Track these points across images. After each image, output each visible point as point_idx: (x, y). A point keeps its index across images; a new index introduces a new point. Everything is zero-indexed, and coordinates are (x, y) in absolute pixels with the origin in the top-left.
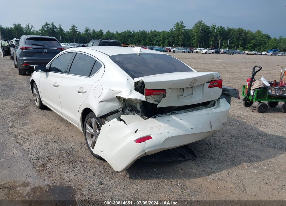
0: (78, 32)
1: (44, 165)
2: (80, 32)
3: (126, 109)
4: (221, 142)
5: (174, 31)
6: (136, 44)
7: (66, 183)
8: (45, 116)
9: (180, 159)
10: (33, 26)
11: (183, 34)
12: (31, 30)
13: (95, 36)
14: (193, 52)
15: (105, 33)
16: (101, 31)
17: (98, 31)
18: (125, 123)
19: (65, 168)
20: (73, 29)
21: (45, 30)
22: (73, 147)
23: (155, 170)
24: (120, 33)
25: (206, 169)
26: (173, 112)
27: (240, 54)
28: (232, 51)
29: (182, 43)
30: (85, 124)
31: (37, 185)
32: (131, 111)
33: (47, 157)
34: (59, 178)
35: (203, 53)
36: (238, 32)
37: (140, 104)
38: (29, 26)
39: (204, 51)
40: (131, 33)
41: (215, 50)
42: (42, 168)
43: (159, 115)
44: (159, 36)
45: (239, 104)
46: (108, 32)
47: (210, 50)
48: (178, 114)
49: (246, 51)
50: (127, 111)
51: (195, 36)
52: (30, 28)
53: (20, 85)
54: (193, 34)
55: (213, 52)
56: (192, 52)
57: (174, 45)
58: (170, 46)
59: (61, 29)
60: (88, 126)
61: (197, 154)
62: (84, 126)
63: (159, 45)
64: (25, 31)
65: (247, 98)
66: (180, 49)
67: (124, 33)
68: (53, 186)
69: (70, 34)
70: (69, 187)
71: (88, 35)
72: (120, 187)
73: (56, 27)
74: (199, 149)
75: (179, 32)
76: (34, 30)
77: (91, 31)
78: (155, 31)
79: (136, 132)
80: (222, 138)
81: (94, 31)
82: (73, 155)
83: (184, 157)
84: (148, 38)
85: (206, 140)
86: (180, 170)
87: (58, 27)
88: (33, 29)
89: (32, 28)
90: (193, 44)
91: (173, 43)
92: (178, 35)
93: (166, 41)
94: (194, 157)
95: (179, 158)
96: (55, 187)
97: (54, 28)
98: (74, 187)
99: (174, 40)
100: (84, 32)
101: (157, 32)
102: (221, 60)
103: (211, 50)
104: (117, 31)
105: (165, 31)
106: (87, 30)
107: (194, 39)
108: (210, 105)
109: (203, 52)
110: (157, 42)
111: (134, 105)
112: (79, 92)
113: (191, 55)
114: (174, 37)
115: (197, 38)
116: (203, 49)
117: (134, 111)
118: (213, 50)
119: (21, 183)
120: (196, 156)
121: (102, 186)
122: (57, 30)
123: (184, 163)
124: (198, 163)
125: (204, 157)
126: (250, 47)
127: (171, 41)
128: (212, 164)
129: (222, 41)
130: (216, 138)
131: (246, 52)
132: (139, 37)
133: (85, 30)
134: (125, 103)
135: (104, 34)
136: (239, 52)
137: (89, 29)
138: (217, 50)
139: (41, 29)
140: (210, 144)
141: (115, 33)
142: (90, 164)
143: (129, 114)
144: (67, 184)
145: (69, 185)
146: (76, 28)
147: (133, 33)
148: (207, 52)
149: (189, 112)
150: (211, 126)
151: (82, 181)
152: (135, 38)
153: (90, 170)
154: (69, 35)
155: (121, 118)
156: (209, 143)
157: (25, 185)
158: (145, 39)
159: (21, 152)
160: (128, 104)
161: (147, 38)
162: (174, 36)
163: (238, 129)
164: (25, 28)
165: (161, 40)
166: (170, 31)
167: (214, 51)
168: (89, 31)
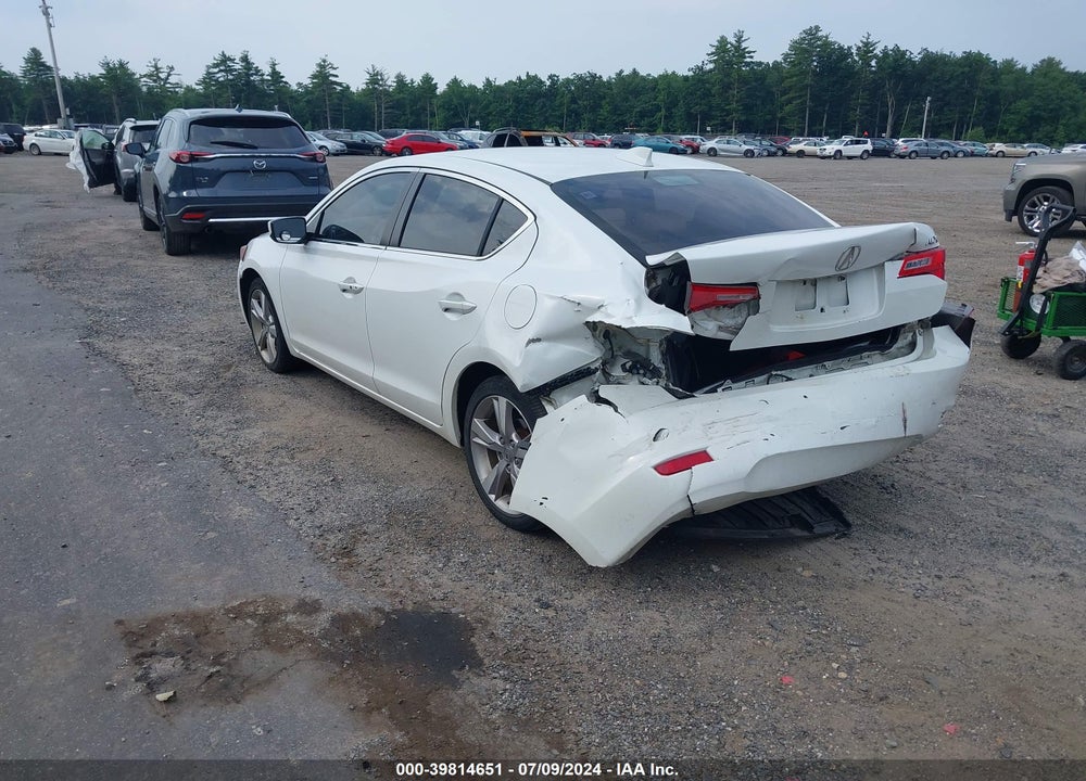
0: (340, 84)
1: (347, 552)
2: (348, 87)
3: (613, 365)
4: (929, 479)
5: (711, 71)
6: (561, 126)
7: (432, 604)
8: (303, 395)
9: (797, 532)
10: (172, 68)
11: (743, 80)
12: (165, 83)
13: (404, 98)
14: (785, 153)
15: (441, 88)
16: (427, 79)
17: (418, 80)
18: (616, 411)
19: (419, 559)
20: (323, 76)
21: (217, 80)
22: (427, 493)
23: (715, 568)
24: (499, 87)
25: (889, 566)
26: (774, 373)
27: (972, 154)
28: (942, 145)
29: (743, 118)
30: (468, 416)
31: (344, 608)
32: (630, 371)
33: (352, 526)
34: (407, 589)
35: (824, 158)
36: (967, 69)
37: (660, 345)
38: (157, 69)
39: (831, 148)
40: (542, 82)
41: (873, 144)
42: (346, 560)
43: (728, 383)
44: (652, 94)
45: (984, 349)
46: (455, 82)
47: (852, 142)
48: (790, 379)
49: (997, 144)
50: (617, 372)
51: (790, 88)
52: (163, 76)
53: (183, 293)
54: (783, 80)
55: (866, 151)
56: (780, 153)
57: (709, 129)
58: (693, 131)
59: (276, 75)
60: (478, 424)
61: (850, 518)
62: (466, 425)
63: (651, 130)
64: (144, 89)
65: (1018, 323)
66: (735, 143)
67: (515, 84)
68: (395, 611)
69: (311, 93)
70: (445, 616)
71: (378, 98)
72: (609, 616)
73: (257, 71)
74: (857, 503)
75: (728, 75)
76: (177, 85)
77: (391, 82)
78: (635, 72)
79: (655, 439)
80: (933, 466)
81: (400, 80)
82: (433, 521)
83: (809, 528)
84: (608, 100)
85: (877, 472)
86: (800, 569)
87: (267, 70)
88: (172, 79)
89: (169, 75)
90: (782, 120)
91: (706, 117)
92: (727, 87)
93: (679, 111)
94: (843, 527)
95: (792, 530)
96: (402, 613)
97: (252, 75)
98: (461, 616)
99: (711, 107)
100: (364, 86)
101: (643, 78)
102: (897, 182)
103: (858, 142)
104: (488, 79)
105: (674, 73)
106: (375, 78)
107: (789, 102)
108: (898, 348)
109: (827, 153)
110: (642, 115)
111: (641, 351)
112: (446, 310)
113: (779, 163)
114: (708, 94)
115: (800, 97)
116: (825, 139)
117: (641, 372)
118: (866, 142)
119: (293, 602)
120: (848, 525)
121: (550, 613)
122: (263, 80)
123: (811, 548)
124: (857, 546)
125: (876, 529)
126: (1013, 128)
127: (696, 109)
128: (907, 550)
129: (900, 104)
130: (910, 466)
131: (999, 147)
132: (574, 101)
133: (368, 76)
134: (611, 343)
135: (438, 92)
136: (969, 149)
137: (381, 74)
138: (881, 144)
139: (204, 78)
140: (893, 486)
141: (480, 86)
142: (496, 545)
143: (623, 381)
144: (437, 606)
145: (444, 609)
146: (332, 72)
147: (548, 83)
148: (840, 151)
149: (826, 373)
150: (905, 421)
151: (484, 598)
152: (557, 103)
153: (499, 566)
154: (309, 97)
155: (602, 394)
156: (888, 483)
157: (309, 608)
158: (595, 108)
159: (261, 512)
160: (620, 348)
161: (603, 103)
162: (709, 90)
163: (988, 436)
164: (145, 76)
165: (659, 109)
166: (691, 73)
167: (869, 146)
168: (382, 80)
